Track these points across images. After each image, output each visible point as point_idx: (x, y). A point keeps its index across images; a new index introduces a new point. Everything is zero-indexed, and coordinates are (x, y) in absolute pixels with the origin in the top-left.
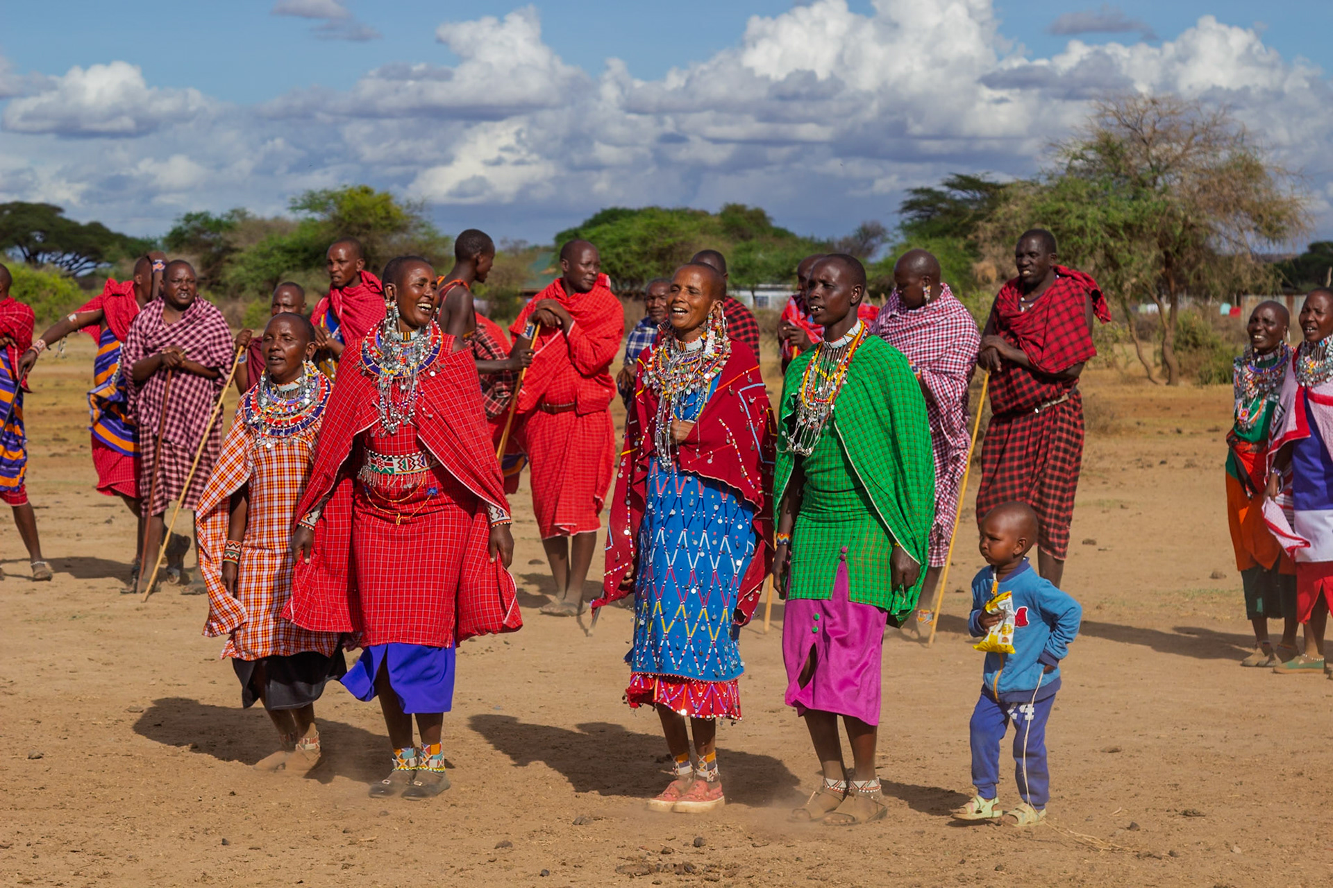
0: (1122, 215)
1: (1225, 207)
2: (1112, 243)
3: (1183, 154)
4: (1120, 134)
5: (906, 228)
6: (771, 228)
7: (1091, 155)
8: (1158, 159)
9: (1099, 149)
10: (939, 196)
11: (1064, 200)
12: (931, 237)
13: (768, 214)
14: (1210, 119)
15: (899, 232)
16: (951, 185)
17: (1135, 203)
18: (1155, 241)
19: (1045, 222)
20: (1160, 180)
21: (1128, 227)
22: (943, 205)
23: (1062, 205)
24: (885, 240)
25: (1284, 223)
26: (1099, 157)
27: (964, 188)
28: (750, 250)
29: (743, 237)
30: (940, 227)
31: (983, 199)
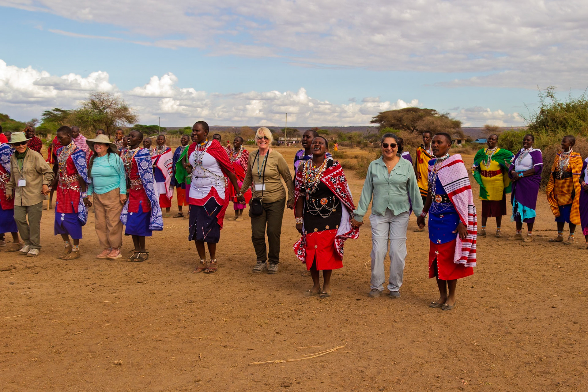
0: (97, 118)
1: (120, 117)
2: (95, 124)
3: (110, 105)
4: (96, 101)
5: (43, 120)
6: (10, 119)
7: (90, 105)
8: (104, 106)
9: (91, 103)
10: (51, 113)
11: (83, 114)
12: (50, 122)
13: (9, 116)
14: (116, 98)
15: (41, 121)
16: (54, 110)
17: (100, 115)
18: (104, 124)
19: (79, 119)
20: (105, 110)
21: (98, 120)
22: (52, 115)
23: (83, 116)
24: (38, 122)
25: (133, 120)
26: (91, 105)
27: (57, 111)
28: (5, 124)
29: (3, 121)
30: (51, 120)
31: (62, 114)
